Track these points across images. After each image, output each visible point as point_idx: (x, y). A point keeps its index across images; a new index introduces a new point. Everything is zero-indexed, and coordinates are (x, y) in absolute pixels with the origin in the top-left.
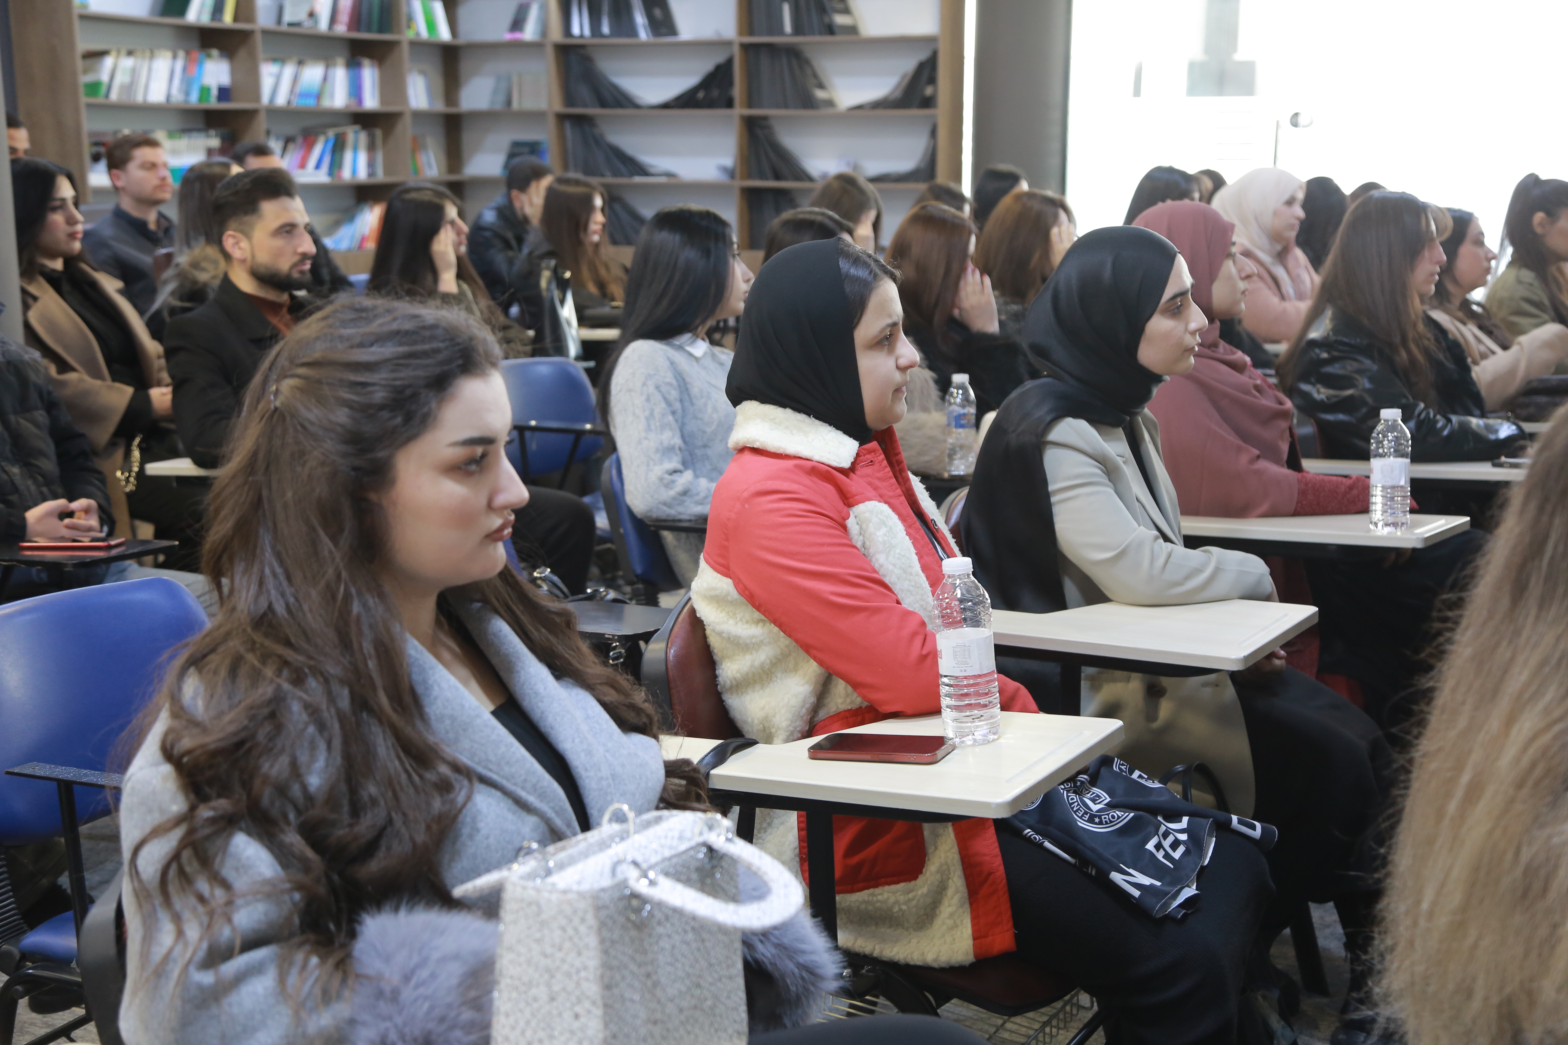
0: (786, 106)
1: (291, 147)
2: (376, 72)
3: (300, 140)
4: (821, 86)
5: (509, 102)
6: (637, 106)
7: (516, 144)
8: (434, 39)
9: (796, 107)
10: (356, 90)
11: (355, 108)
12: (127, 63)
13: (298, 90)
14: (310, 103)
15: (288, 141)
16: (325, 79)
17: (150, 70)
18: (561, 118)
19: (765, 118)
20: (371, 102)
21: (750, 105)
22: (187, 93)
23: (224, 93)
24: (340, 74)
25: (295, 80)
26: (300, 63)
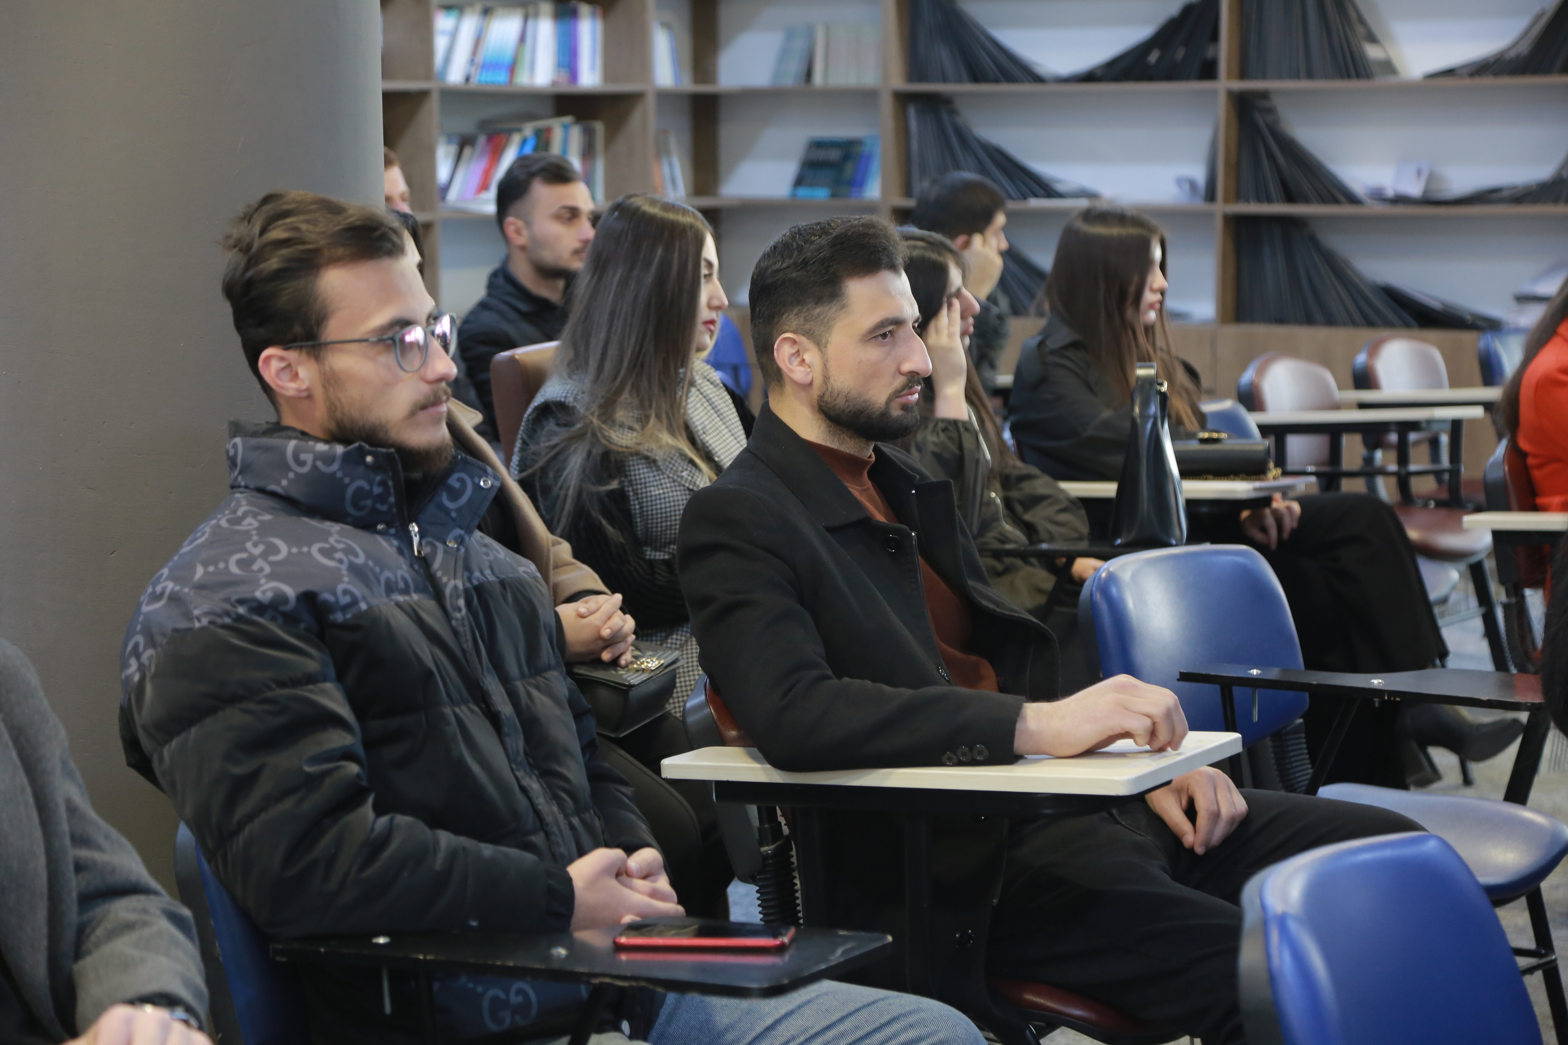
0: (1310, 75)
1: (467, 151)
2: (599, 25)
3: (482, 140)
4: (1372, 39)
5: (809, 75)
6: (1038, 79)
7: (818, 145)
9: (1326, 76)
10: (568, 56)
11: (566, 88)
13: (480, 59)
14: (500, 78)
15: (464, 143)
16: (522, 39)
18: (903, 99)
19: (1264, 95)
20: (590, 76)
21: (1243, 74)
24: (545, 30)
25: (478, 41)
26: (487, 12)
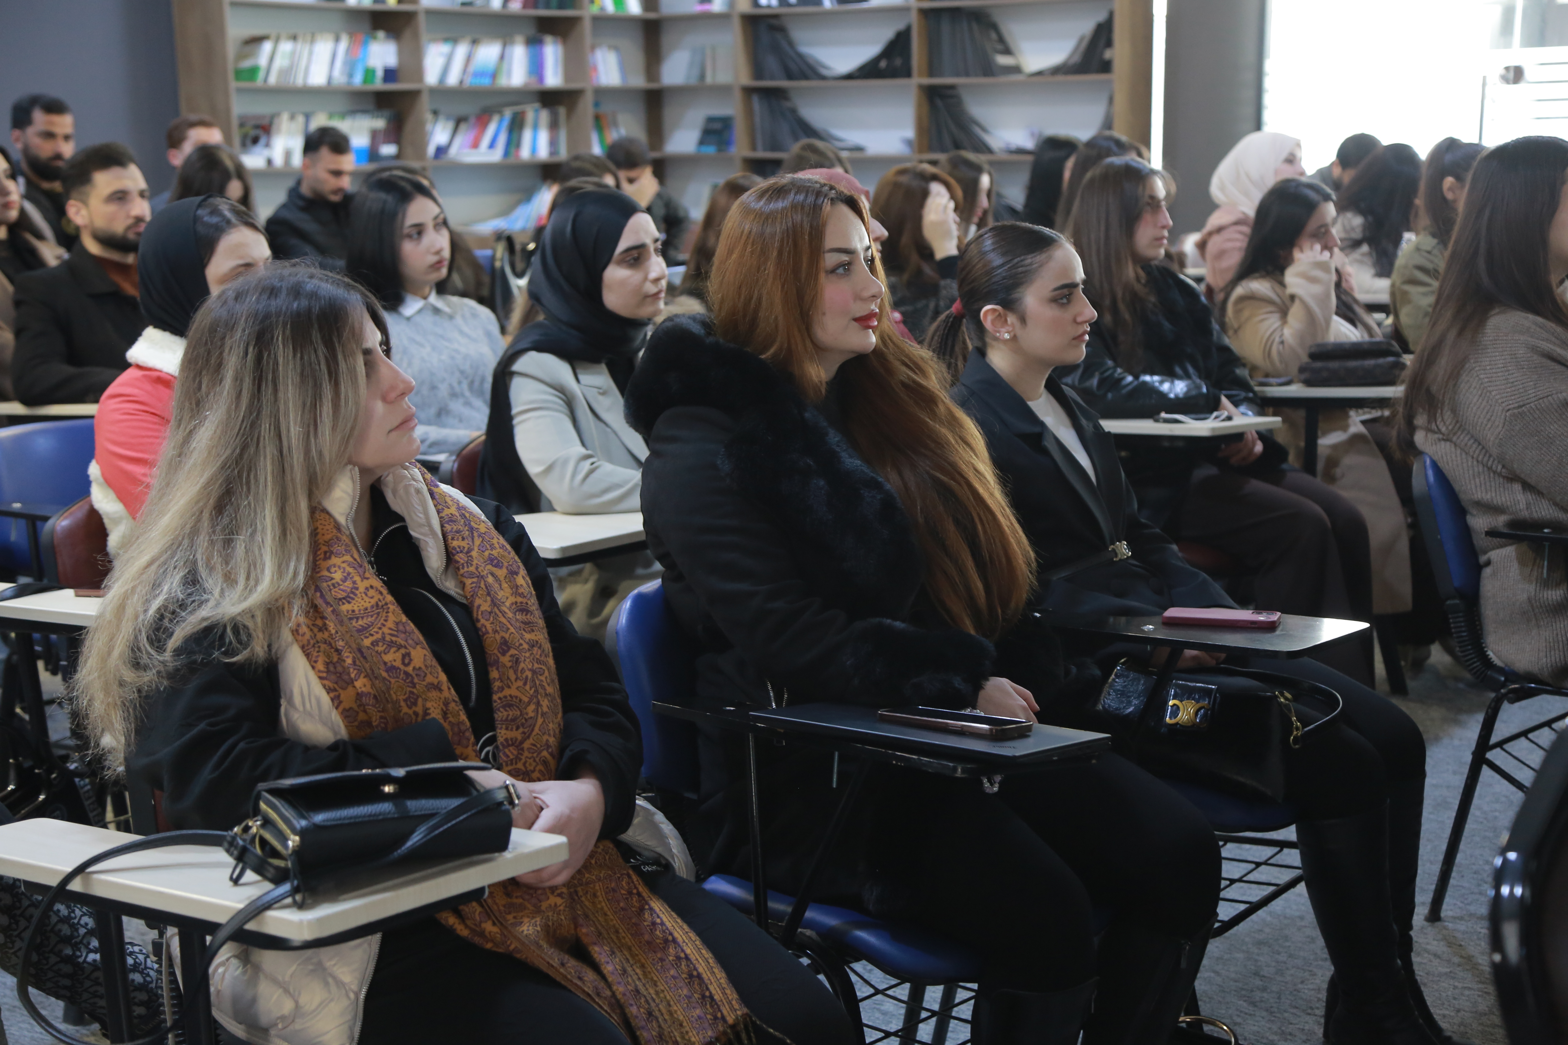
0: (967, 74)
1: (463, 127)
2: (560, 48)
3: (472, 120)
4: (1007, 51)
5: (702, 77)
6: (823, 78)
7: (711, 120)
8: (621, 13)
9: (976, 75)
10: (537, 67)
11: (536, 86)
12: (286, 47)
13: (471, 69)
14: (485, 82)
15: (459, 121)
16: (502, 57)
17: (311, 53)
18: (748, 91)
19: (952, 87)
20: (553, 79)
21: (931, 73)
22: (351, 75)
23: (390, 74)
24: (519, 53)
25: (469, 59)
26: (475, 42)
